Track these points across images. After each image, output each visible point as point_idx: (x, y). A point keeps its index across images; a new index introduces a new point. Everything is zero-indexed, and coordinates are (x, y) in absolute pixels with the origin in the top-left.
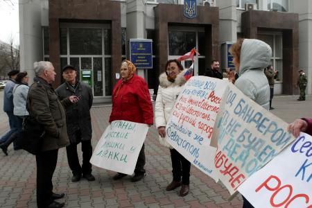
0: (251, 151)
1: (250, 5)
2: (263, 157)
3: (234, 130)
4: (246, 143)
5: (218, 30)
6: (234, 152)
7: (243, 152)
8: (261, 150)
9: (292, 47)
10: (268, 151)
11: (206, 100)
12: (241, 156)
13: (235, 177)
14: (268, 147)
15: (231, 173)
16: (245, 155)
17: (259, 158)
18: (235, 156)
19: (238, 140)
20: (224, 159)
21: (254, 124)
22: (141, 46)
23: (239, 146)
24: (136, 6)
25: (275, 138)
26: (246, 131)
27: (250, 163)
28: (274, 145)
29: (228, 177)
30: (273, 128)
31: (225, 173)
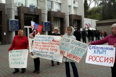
0: (79, 51)
1: (51, 9)
2: (82, 52)
3: (73, 48)
4: (77, 50)
5: (41, 17)
6: (74, 53)
7: (77, 52)
8: (81, 50)
9: (63, 24)
10: (83, 50)
11: (51, 42)
12: (77, 53)
13: (77, 58)
14: (83, 49)
15: (76, 57)
16: (78, 53)
17: (81, 52)
18: (75, 54)
19: (75, 50)
20: (72, 55)
21: (78, 45)
22: (14, 22)
23: (75, 51)
24: (12, 6)
25: (84, 47)
26: (76, 47)
27: (79, 54)
28: (84, 49)
29: (75, 59)
30: (83, 45)
31: (74, 58)
